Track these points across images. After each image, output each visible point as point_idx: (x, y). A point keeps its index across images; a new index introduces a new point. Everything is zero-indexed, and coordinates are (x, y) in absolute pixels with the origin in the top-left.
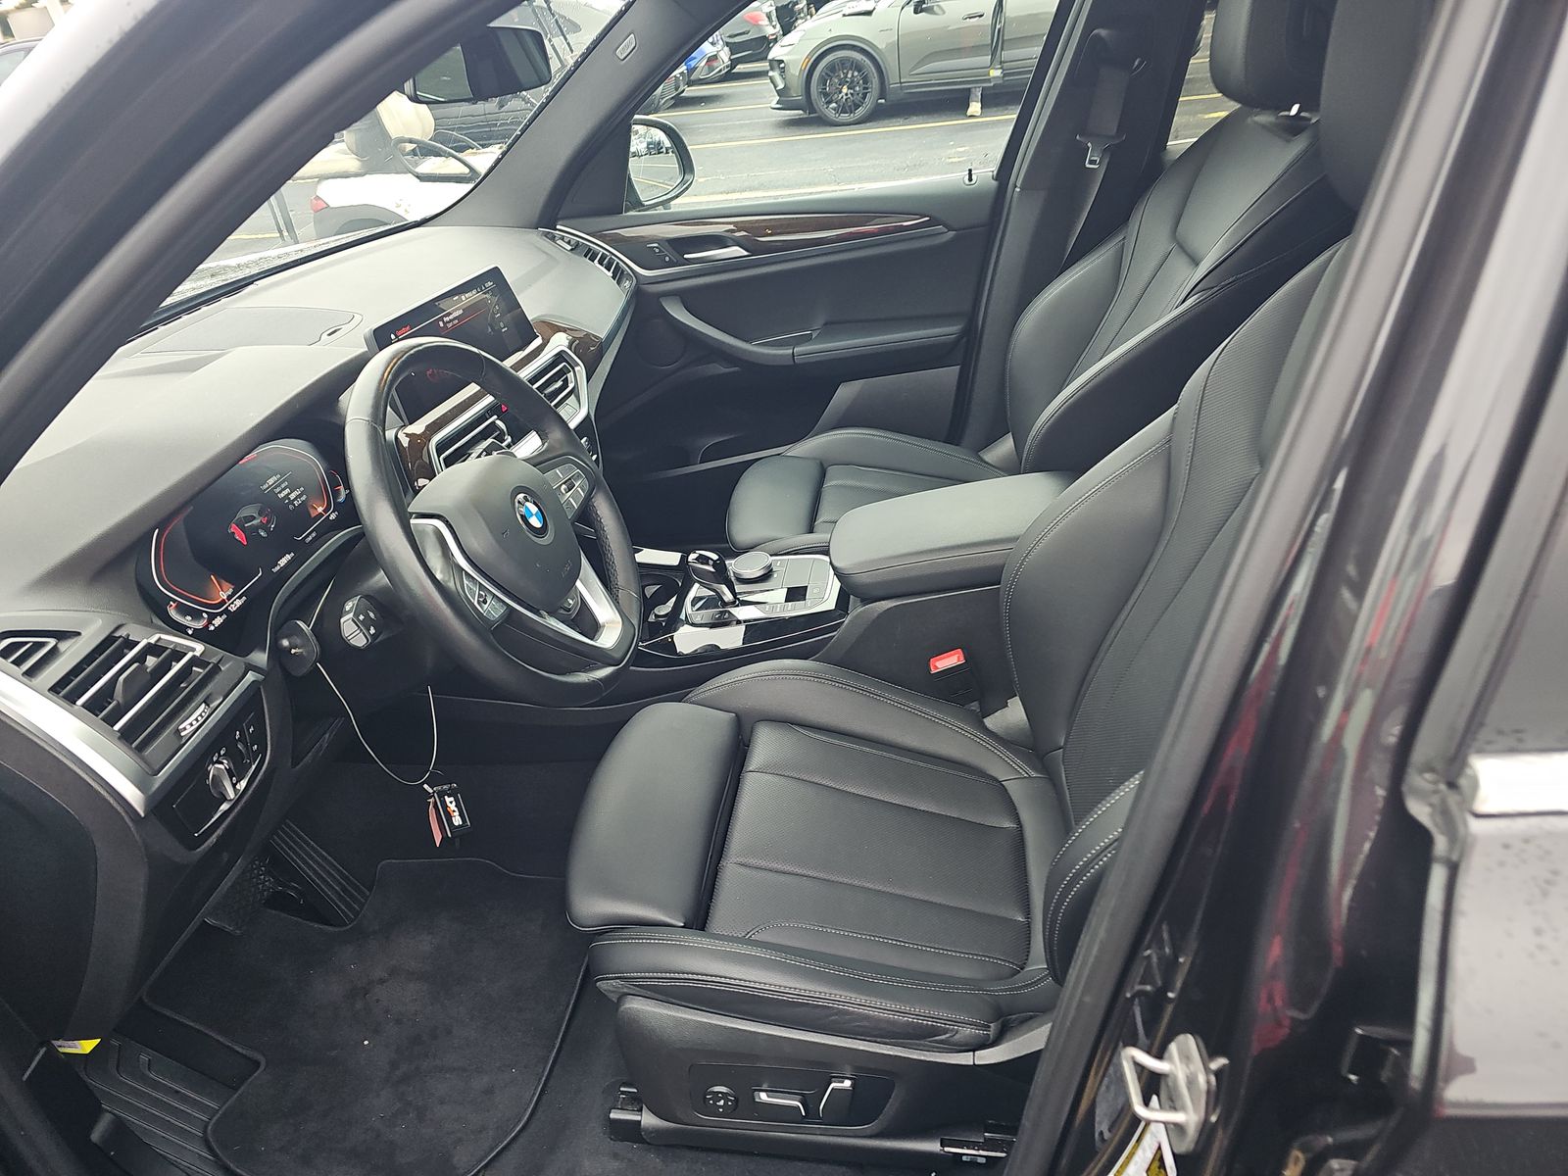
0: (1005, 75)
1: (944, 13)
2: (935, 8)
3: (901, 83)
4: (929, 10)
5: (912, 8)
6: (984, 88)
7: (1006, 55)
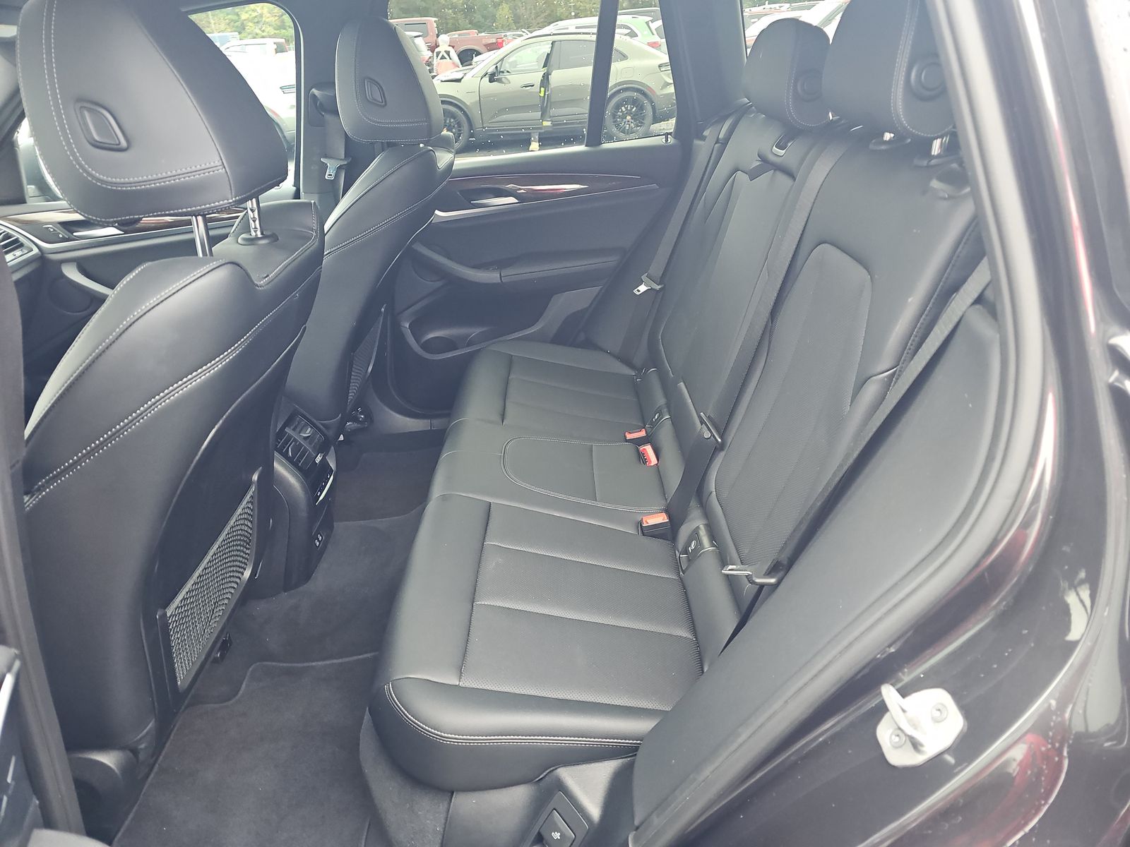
0: (554, 125)
1: (510, 83)
2: (503, 79)
3: (484, 128)
4: (499, 81)
5: (488, 79)
6: (540, 134)
7: (553, 111)
